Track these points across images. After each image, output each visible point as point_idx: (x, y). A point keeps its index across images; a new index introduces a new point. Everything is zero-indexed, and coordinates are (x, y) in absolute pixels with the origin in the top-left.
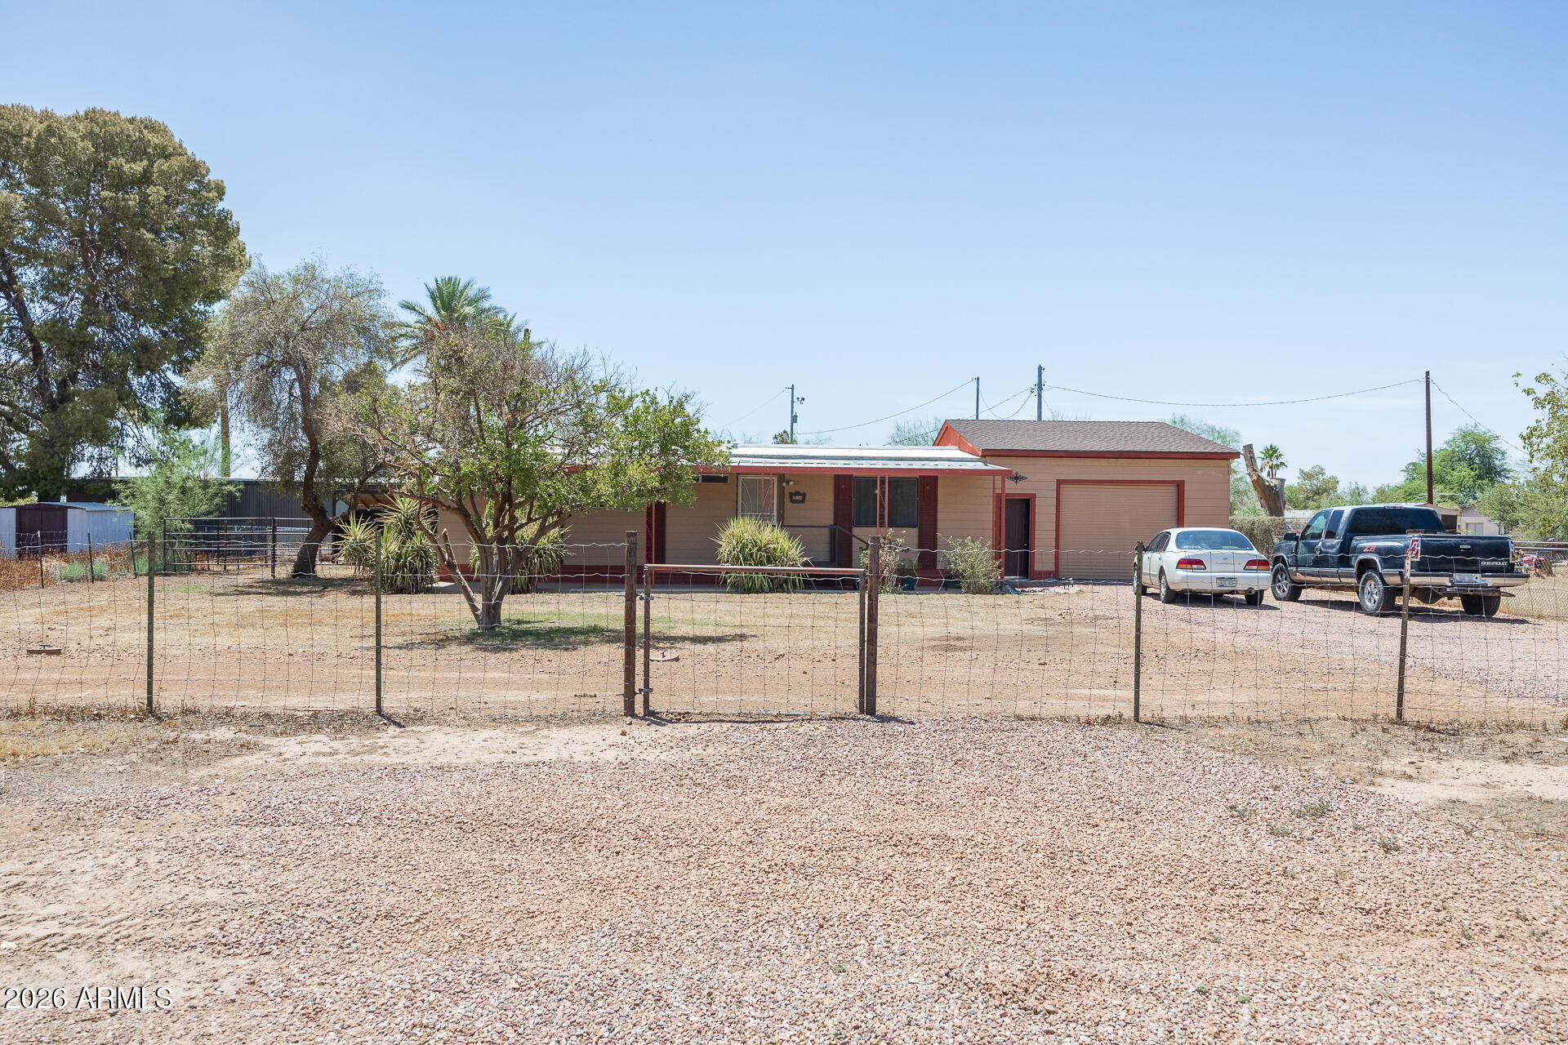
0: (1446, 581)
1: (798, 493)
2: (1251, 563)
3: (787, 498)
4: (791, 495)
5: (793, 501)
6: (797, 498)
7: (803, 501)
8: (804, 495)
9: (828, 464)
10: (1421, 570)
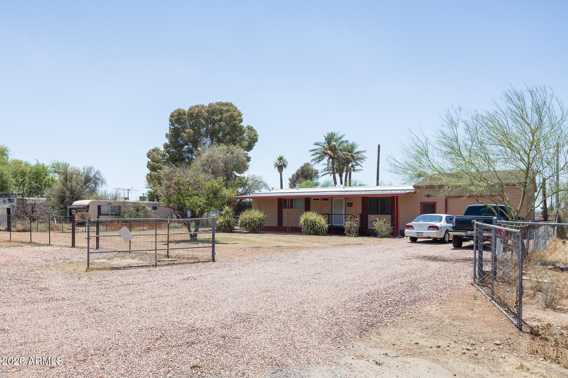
0: (463, 234)
1: (350, 203)
2: (430, 227)
3: (347, 204)
4: (348, 204)
5: (348, 206)
6: (350, 205)
7: (352, 206)
8: (352, 204)
9: (359, 193)
10: (455, 230)
